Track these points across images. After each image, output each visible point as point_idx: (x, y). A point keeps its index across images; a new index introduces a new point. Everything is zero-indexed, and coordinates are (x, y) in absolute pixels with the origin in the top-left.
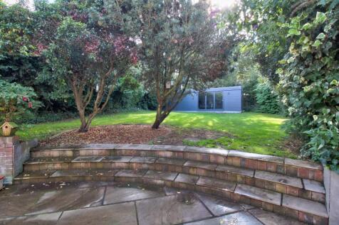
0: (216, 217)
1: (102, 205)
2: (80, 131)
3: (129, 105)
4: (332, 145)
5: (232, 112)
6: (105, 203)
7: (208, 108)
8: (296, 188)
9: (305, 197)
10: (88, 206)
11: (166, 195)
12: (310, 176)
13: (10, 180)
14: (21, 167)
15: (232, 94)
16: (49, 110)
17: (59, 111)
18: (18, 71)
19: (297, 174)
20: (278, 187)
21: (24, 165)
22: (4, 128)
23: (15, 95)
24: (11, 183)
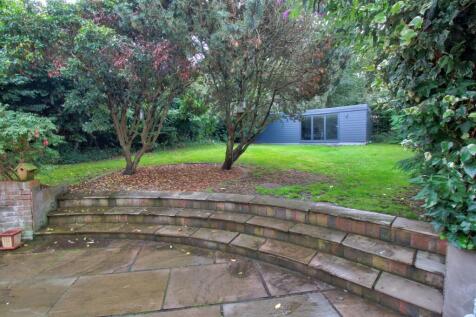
0: (273, 297)
1: (129, 271)
2: (125, 173)
3: (200, 136)
4: (452, 201)
5: (352, 144)
6: (133, 269)
7: (315, 139)
8: (403, 264)
9: (415, 278)
10: (111, 271)
11: (215, 263)
12: (430, 246)
13: (29, 235)
14: (44, 219)
15: (353, 117)
16: (94, 145)
17: (106, 146)
18: (48, 97)
19: (409, 244)
20: (375, 261)
21: (48, 217)
22: (19, 171)
23: (25, 130)
24: (31, 238)
